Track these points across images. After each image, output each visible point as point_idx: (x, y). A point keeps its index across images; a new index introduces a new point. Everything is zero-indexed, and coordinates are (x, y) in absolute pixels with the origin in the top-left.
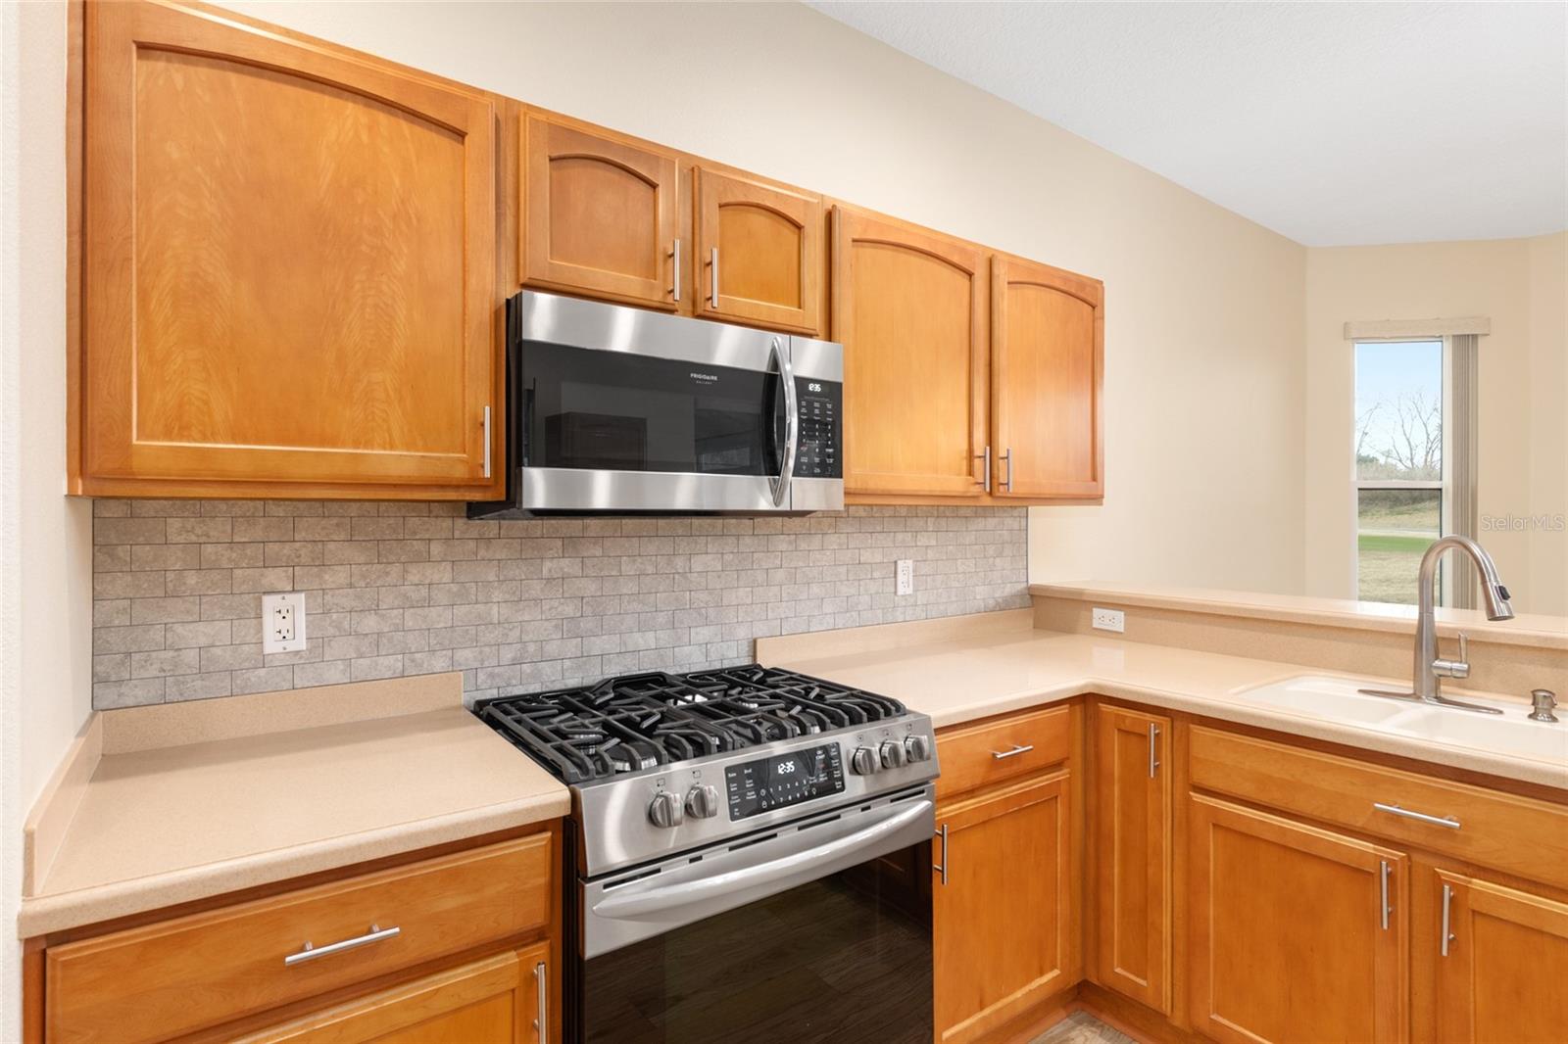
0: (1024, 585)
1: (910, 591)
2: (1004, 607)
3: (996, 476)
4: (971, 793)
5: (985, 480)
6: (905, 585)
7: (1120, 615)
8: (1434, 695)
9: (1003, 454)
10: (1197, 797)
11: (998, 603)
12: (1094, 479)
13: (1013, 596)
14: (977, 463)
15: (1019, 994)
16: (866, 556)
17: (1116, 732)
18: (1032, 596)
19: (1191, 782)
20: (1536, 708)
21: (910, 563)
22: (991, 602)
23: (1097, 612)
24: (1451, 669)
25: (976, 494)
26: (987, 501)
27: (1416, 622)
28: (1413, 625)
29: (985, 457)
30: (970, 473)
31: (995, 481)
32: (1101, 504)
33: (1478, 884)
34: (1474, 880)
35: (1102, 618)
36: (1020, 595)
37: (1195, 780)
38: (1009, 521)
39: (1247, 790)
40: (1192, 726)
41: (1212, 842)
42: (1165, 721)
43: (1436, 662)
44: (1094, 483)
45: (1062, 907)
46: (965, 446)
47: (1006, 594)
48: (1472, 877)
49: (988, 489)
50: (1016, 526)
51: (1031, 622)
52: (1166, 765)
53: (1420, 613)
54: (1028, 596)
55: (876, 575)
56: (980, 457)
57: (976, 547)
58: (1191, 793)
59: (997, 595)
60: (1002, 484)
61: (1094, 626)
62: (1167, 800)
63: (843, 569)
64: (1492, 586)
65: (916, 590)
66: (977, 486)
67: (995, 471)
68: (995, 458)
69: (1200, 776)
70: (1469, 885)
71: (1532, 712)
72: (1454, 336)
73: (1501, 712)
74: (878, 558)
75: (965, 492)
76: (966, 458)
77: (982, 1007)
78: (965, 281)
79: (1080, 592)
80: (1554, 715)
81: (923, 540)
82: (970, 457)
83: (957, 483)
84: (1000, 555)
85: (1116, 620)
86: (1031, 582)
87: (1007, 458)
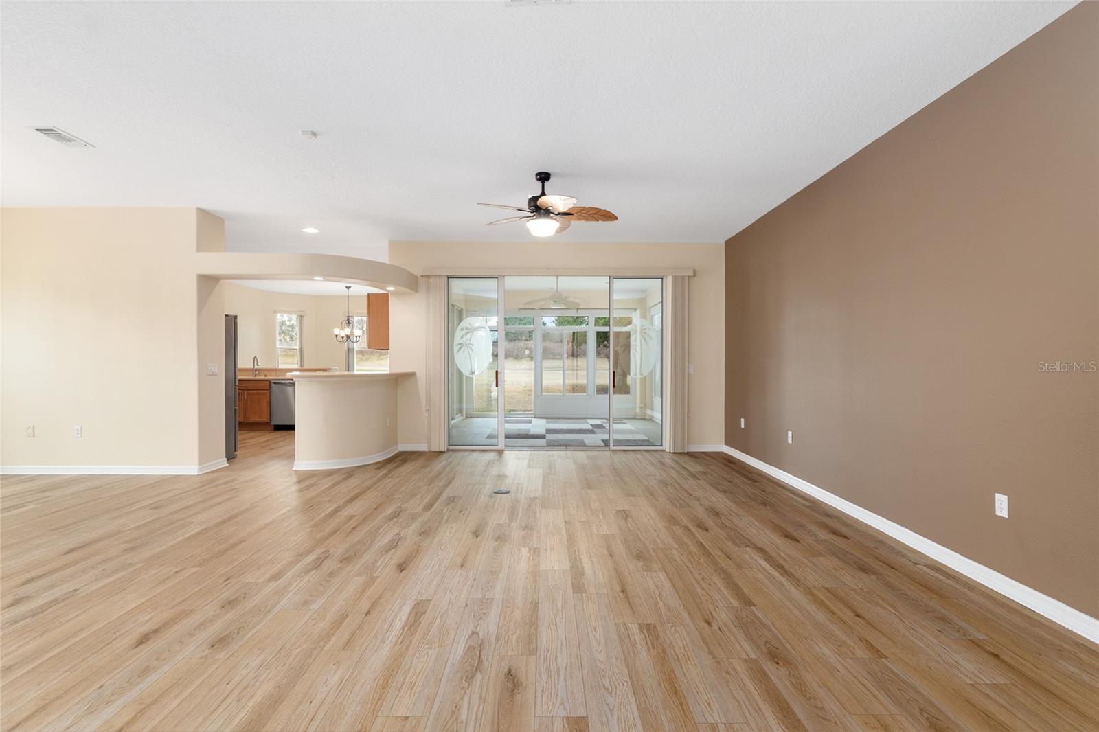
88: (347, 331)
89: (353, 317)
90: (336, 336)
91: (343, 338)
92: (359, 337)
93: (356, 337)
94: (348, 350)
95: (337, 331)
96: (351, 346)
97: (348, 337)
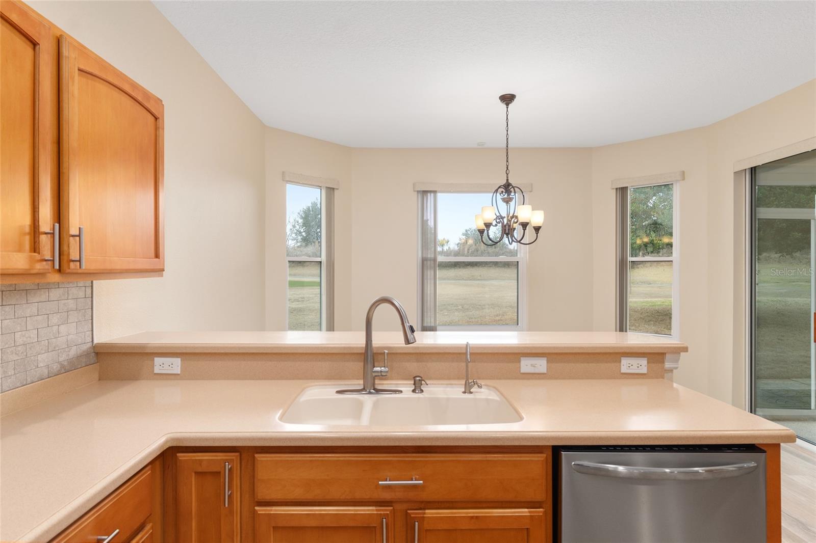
0: (90, 345)
2: (70, 368)
3: (65, 253)
5: (53, 256)
7: (177, 361)
8: (373, 388)
9: (74, 231)
10: (260, 510)
11: (62, 366)
12: (157, 256)
13: (79, 357)
14: (44, 240)
17: (193, 474)
18: (97, 354)
19: (256, 500)
20: (415, 387)
22: (56, 367)
23: (158, 360)
24: (381, 372)
25: (41, 271)
26: (54, 277)
27: (364, 346)
28: (362, 347)
29: (53, 234)
30: (35, 248)
31: (65, 258)
32: (162, 276)
33: (430, 513)
34: (427, 511)
35: (161, 365)
36: (86, 354)
37: (259, 498)
38: (74, 291)
39: (298, 493)
40: (256, 455)
42: (234, 456)
43: (374, 369)
44: (157, 259)
46: (27, 221)
47: (71, 356)
48: (425, 509)
49: (57, 267)
50: (81, 294)
51: (96, 376)
52: (237, 492)
53: (366, 341)
54: (93, 354)
56: (46, 233)
57: (40, 318)
58: (256, 508)
59: (61, 359)
60: (73, 261)
61: (156, 371)
62: (237, 519)
64: (407, 325)
66: (44, 263)
67: (65, 248)
68: (64, 235)
69: (263, 493)
70: (425, 516)
71: (413, 388)
72: (326, 187)
73: (401, 392)
75: (30, 269)
76: (29, 234)
78: (30, 52)
79: (142, 347)
80: (422, 388)
82: (35, 232)
83: (20, 261)
84: (66, 322)
85: (175, 365)
86: (95, 341)
87: (79, 236)
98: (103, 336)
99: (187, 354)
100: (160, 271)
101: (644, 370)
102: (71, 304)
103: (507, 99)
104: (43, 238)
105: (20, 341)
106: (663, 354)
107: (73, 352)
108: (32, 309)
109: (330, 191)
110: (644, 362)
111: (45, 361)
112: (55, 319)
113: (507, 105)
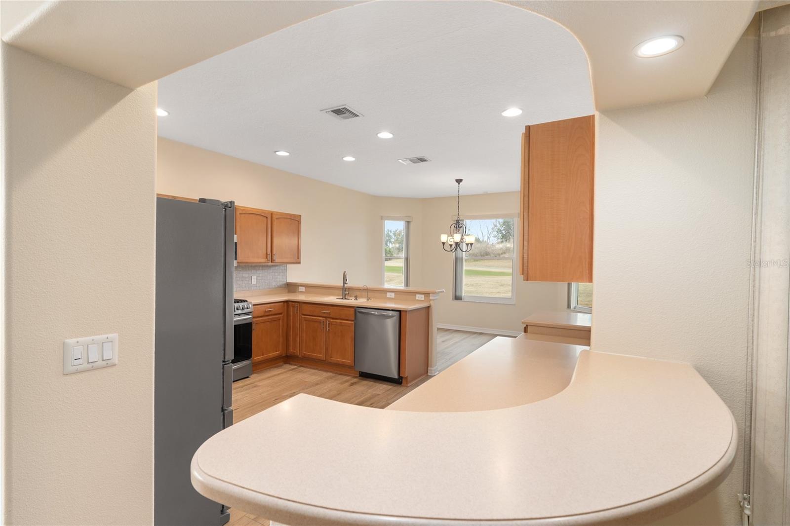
0: (285, 282)
1: (255, 283)
2: (280, 287)
3: (273, 259)
4: (261, 317)
5: (270, 259)
6: (254, 282)
7: (304, 288)
9: (274, 254)
11: (278, 286)
12: (298, 258)
13: (282, 285)
15: (271, 354)
16: (244, 275)
17: (291, 307)
18: (287, 285)
19: (302, 313)
21: (255, 277)
22: (276, 286)
23: (300, 287)
26: (270, 264)
29: (270, 255)
30: (267, 258)
34: (331, 320)
35: (301, 289)
36: (285, 285)
38: (281, 267)
39: (309, 313)
40: (302, 304)
41: (304, 323)
42: (298, 304)
45: (281, 340)
46: (265, 252)
50: (283, 268)
51: (287, 291)
52: (298, 311)
55: (247, 279)
58: (302, 315)
59: (278, 284)
61: (299, 291)
62: (299, 318)
63: (238, 278)
65: (257, 283)
66: (268, 261)
67: (272, 257)
68: (272, 255)
71: (355, 299)
73: (352, 300)
74: (247, 276)
75: (265, 262)
77: (263, 355)
78: (266, 219)
79: (296, 283)
81: (258, 272)
82: (266, 255)
83: (263, 260)
84: (280, 275)
86: (287, 281)
88: (457, 237)
89: (463, 220)
90: (444, 244)
91: (451, 246)
92: (471, 244)
93: (467, 245)
94: (456, 259)
95: (444, 238)
96: (459, 255)
97: (457, 244)
98: (289, 280)
99: (306, 286)
100: (299, 263)
101: (423, 299)
102: (281, 271)
103: (459, 181)
104: (268, 256)
105: (269, 278)
106: (429, 294)
107: (281, 283)
108: (271, 271)
109: (408, 223)
110: (423, 296)
111: (274, 284)
112: (276, 274)
113: (459, 184)
